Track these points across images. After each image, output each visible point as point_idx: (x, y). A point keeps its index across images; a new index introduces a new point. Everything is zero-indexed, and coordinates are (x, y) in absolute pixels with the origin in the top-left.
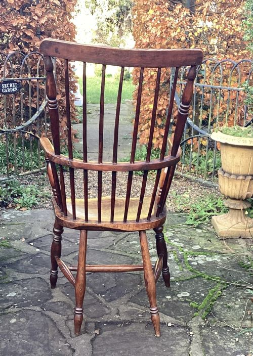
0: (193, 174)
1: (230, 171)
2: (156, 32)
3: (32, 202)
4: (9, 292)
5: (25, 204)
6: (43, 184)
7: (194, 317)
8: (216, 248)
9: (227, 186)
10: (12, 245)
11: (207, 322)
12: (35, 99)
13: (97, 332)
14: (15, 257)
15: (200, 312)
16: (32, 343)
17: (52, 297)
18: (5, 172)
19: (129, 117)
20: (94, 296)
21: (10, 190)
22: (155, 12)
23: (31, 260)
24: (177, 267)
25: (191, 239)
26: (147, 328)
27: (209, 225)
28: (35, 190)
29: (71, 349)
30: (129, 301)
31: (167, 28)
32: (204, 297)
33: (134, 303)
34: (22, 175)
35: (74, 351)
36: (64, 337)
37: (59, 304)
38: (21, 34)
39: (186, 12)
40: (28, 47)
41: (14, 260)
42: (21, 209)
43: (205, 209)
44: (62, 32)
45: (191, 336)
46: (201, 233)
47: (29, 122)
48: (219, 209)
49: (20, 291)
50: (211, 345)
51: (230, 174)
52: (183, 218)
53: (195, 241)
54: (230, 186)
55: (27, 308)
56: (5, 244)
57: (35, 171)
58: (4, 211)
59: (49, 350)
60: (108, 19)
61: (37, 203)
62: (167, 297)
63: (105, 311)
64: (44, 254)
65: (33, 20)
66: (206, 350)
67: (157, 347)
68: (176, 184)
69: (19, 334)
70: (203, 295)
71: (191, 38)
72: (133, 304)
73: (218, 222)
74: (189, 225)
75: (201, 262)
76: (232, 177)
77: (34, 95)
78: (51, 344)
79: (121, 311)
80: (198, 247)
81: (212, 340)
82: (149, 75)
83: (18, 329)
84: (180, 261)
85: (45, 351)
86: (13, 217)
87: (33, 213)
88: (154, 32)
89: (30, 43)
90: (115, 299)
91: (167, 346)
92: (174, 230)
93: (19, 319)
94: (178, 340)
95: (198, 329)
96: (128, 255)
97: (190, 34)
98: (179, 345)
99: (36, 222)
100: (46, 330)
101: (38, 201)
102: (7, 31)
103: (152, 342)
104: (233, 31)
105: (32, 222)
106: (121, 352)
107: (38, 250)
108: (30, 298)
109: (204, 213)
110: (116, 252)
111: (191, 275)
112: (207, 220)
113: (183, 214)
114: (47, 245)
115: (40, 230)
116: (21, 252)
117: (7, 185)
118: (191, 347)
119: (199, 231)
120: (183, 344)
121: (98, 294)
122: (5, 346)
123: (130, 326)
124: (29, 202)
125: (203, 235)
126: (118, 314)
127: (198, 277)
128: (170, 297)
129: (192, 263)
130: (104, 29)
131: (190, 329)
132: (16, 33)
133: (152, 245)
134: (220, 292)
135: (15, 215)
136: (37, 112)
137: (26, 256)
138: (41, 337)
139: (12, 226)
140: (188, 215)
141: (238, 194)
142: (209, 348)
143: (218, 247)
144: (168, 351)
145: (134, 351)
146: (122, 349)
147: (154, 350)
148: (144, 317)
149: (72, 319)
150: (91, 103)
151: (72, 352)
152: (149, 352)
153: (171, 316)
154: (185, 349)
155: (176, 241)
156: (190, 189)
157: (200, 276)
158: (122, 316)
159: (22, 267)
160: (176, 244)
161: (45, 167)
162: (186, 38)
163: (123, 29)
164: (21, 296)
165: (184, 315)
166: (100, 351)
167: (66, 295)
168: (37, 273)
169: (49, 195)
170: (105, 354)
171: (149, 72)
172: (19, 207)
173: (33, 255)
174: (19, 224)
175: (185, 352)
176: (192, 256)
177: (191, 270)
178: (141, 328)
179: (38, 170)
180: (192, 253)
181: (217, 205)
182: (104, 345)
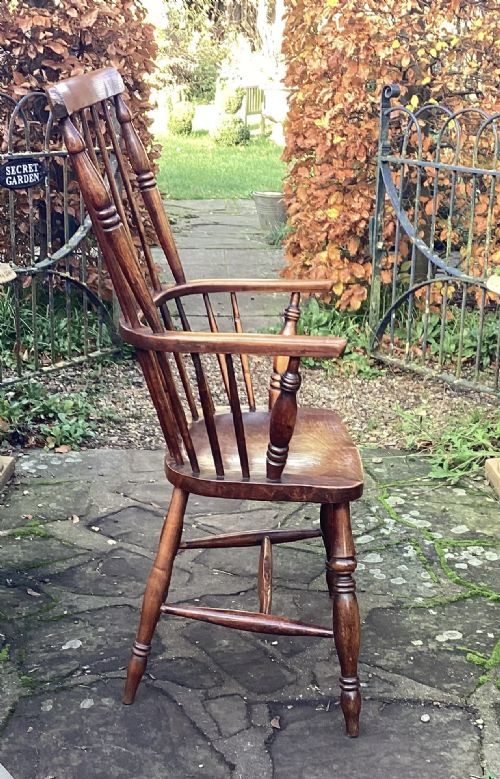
0: (427, 362)
2: (344, 48)
3: (80, 432)
4: (66, 638)
5: (66, 438)
6: (97, 390)
7: (480, 684)
10: (52, 532)
12: (72, 196)
13: (275, 723)
14: (64, 559)
15: (490, 676)
16: (136, 752)
17: (164, 649)
18: (8, 364)
20: (254, 644)
21: (27, 407)
22: (340, 2)
23: (101, 565)
24: (427, 576)
26: (382, 714)
27: (479, 478)
28: (80, 404)
29: (226, 763)
31: (370, 39)
32: (495, 641)
34: (47, 372)
35: (232, 767)
36: (206, 738)
37: (183, 663)
38: (41, 50)
39: (409, 4)
40: (57, 81)
41: (65, 566)
42: (57, 450)
43: (469, 444)
44: (130, 45)
45: (481, 727)
46: (464, 497)
47: (65, 250)
48: (497, 442)
49: (90, 637)
52: (420, 463)
53: (456, 515)
55: (113, 674)
56: (37, 530)
57: (76, 360)
58: (20, 455)
59: (179, 766)
60: (189, 3)
61: (92, 433)
62: (415, 643)
63: (284, 677)
64: (128, 551)
65: (66, 18)
67: (412, 753)
68: (392, 387)
69: (104, 733)
70: (491, 635)
71: (422, 60)
74: (436, 479)
75: (475, 562)
78: (181, 753)
79: (319, 675)
80: (462, 529)
82: (329, 144)
83: (101, 721)
84: (431, 562)
85: (170, 768)
86: (44, 467)
87: (85, 458)
88: (340, 47)
89: (60, 71)
90: (302, 651)
91: (429, 752)
92: (405, 492)
93: (100, 700)
94: (453, 737)
95: (493, 712)
96: (313, 549)
97: (421, 52)
98: (457, 748)
99: (97, 479)
100: (164, 723)
101: (93, 430)
102: (8, 43)
103: (397, 743)
105: (89, 478)
107: (111, 542)
108: (116, 652)
109: (468, 453)
111: (459, 591)
112: (475, 467)
113: (418, 455)
114: (130, 530)
115: (109, 495)
116: (74, 547)
117: (18, 395)
118: (484, 752)
119: (461, 492)
120: (465, 745)
121: (263, 641)
122: (80, 762)
125: (469, 500)
126: (314, 682)
127: (474, 596)
128: (420, 642)
129: (457, 566)
130: (182, 25)
131: (474, 713)
132: (26, 49)
133: (363, 526)
135: (45, 462)
136: (81, 228)
137: (87, 558)
138: (155, 738)
139: (43, 487)
140: (431, 457)
144: (436, 762)
145: (363, 764)
146: (336, 761)
147: (406, 760)
148: (372, 689)
149: (217, 697)
150: (171, 198)
151: (228, 769)
152: (397, 766)
153: (431, 685)
154: (470, 758)
155: (414, 517)
156: (425, 398)
157: (477, 595)
158: (324, 687)
159: (83, 582)
160: (414, 522)
161: (98, 352)
162: (411, 61)
163: (223, 24)
164: (95, 647)
165: (458, 681)
166: (289, 765)
167: (193, 643)
168: (120, 595)
169: (116, 417)
170: (302, 772)
171: (329, 136)
172: (52, 445)
173: (104, 553)
174: (58, 484)
175: (472, 764)
176: (455, 549)
177: (457, 582)
178: (370, 714)
179: (81, 358)
180: (453, 542)
181: (492, 434)
182: (295, 752)
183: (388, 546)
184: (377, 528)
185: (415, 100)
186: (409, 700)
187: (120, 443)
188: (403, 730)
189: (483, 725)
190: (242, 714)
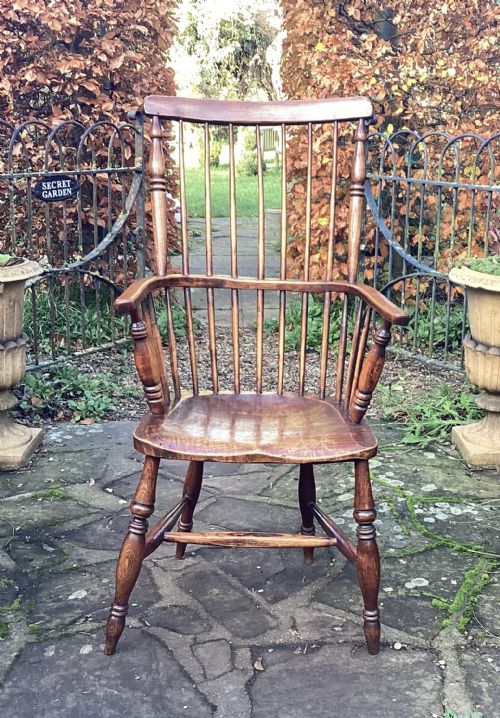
0: (405, 346)
1: (488, 341)
2: (331, 85)
3: (103, 406)
4: (74, 589)
5: (91, 412)
6: (122, 371)
7: (443, 628)
8: (467, 489)
9: (483, 370)
10: (70, 493)
11: (470, 638)
12: (103, 210)
13: (257, 666)
14: (78, 518)
15: (452, 619)
16: (127, 694)
17: (160, 598)
18: (47, 351)
19: (272, 242)
20: (242, 592)
21: (59, 386)
23: (111, 522)
24: (397, 528)
26: (354, 656)
27: (447, 443)
28: (107, 384)
29: (209, 704)
30: (312, 600)
31: (351, 78)
32: (458, 587)
33: (323, 603)
34: (79, 356)
35: (214, 708)
36: (191, 681)
37: (176, 610)
38: (76, 88)
39: (384, 48)
40: (89, 114)
41: (79, 523)
42: (82, 422)
43: (438, 414)
44: (152, 85)
45: (443, 667)
46: (433, 460)
47: (94, 253)
48: (463, 413)
49: (95, 587)
50: (484, 685)
51: (488, 347)
52: (397, 431)
53: (426, 475)
54: (489, 369)
56: (57, 492)
57: (104, 346)
58: (50, 427)
59: (164, 708)
60: (219, 64)
61: (114, 408)
62: (386, 589)
63: (268, 623)
65: (98, 62)
66: (475, 696)
67: (379, 693)
69: (100, 677)
70: (454, 582)
71: (396, 94)
72: (321, 606)
73: (464, 438)
74: (409, 444)
75: (442, 517)
76: (491, 351)
77: (101, 203)
78: (168, 695)
79: (298, 621)
80: (431, 487)
81: (484, 674)
82: (319, 164)
83: (99, 666)
84: (402, 516)
85: (156, 710)
86: (70, 437)
87: (106, 429)
88: (327, 84)
89: (93, 106)
90: (284, 598)
91: (396, 691)
92: (383, 456)
93: (98, 645)
94: (418, 677)
95: (455, 653)
97: (394, 88)
98: (421, 687)
99: (115, 446)
100: (154, 667)
101: (115, 405)
102: (49, 82)
103: (367, 683)
104: (473, 81)
105: (106, 446)
106: (309, 707)
107: (122, 502)
109: (437, 422)
110: (276, 501)
111: (427, 543)
112: (444, 433)
113: (396, 423)
115: (124, 461)
116: (89, 506)
117: (52, 375)
118: (446, 691)
119: (431, 456)
120: (428, 684)
121: (250, 589)
122: (75, 704)
123: (321, 652)
124: (99, 406)
125: (438, 463)
126: (294, 627)
127: (441, 547)
128: (390, 589)
129: (426, 520)
130: (213, 82)
131: (437, 654)
132: (65, 87)
133: (344, 486)
134: (486, 576)
135: (71, 433)
136: (109, 234)
137: (100, 516)
138: (146, 681)
139: (67, 455)
140: (405, 425)
142: (481, 692)
143: (471, 485)
144: (401, 701)
145: (335, 704)
146: (310, 701)
147: (373, 699)
148: (346, 633)
149: (205, 643)
150: (198, 216)
151: (210, 710)
152: (365, 705)
153: (399, 628)
154: (433, 697)
155: (389, 477)
156: (403, 375)
157: (443, 545)
158: (303, 631)
159: (94, 538)
160: (389, 481)
161: (124, 339)
162: (386, 95)
163: (246, 81)
164: (98, 596)
165: (423, 624)
166: (267, 706)
167: (188, 592)
169: (135, 393)
170: (277, 712)
171: (319, 157)
172: (78, 418)
173: (115, 512)
174: (81, 451)
175: (434, 703)
176: (424, 504)
177: (425, 535)
178: (343, 656)
179: (110, 345)
180: (423, 499)
181: (458, 405)
182: (273, 693)
185: (390, 128)
187: (138, 416)
188: (372, 672)
189: (445, 665)
190: (227, 657)
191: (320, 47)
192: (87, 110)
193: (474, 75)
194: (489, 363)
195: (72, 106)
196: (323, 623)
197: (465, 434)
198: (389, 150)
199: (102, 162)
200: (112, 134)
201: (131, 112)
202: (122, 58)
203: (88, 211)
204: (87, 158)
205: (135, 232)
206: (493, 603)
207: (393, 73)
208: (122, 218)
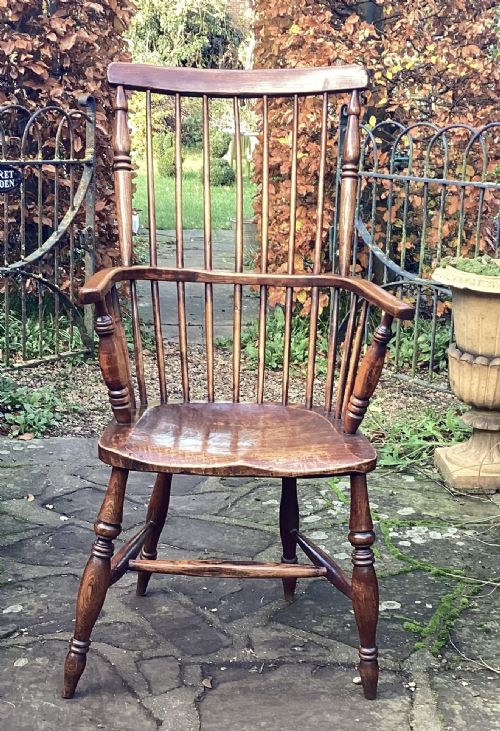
0: (386, 365)
1: (475, 349)
3: (44, 421)
4: (8, 604)
5: (30, 426)
6: (66, 386)
7: (415, 650)
8: (449, 513)
9: (469, 382)
10: (6, 509)
11: (444, 661)
12: (49, 208)
13: (206, 683)
14: (14, 533)
15: (425, 642)
16: (65, 707)
17: (103, 614)
20: (193, 611)
22: (303, 29)
23: (51, 538)
25: (392, 494)
26: (314, 676)
27: (429, 466)
28: (48, 398)
29: (154, 718)
30: (271, 620)
32: (433, 611)
33: (282, 623)
34: (20, 368)
35: (159, 723)
36: (136, 696)
37: (120, 627)
38: (22, 71)
39: (367, 31)
40: (36, 99)
41: (15, 539)
42: (21, 437)
43: (420, 435)
45: (413, 689)
46: (412, 483)
48: (448, 435)
49: (32, 602)
50: (457, 708)
51: (475, 356)
53: (403, 499)
54: (476, 381)
55: (50, 636)
57: (47, 358)
60: (184, 62)
61: (56, 423)
63: (220, 641)
64: (79, 526)
65: (47, 42)
66: (447, 718)
67: (340, 712)
69: (35, 690)
70: (430, 606)
71: (379, 82)
72: (280, 626)
73: (448, 459)
74: (386, 467)
75: (418, 541)
76: (479, 360)
77: (48, 200)
78: (109, 709)
79: (255, 640)
80: (409, 511)
81: (457, 698)
83: (33, 679)
84: (375, 539)
87: (47, 445)
89: (40, 91)
90: (241, 617)
91: (360, 712)
93: (34, 659)
94: (384, 698)
95: (426, 675)
96: (261, 527)
97: (378, 75)
98: (387, 708)
99: (56, 463)
100: (95, 681)
101: (57, 421)
103: (327, 703)
104: (466, 69)
105: (47, 462)
106: (263, 724)
107: (63, 518)
108: (55, 617)
109: (418, 442)
110: (234, 521)
111: (400, 566)
112: (425, 455)
113: (372, 444)
114: (83, 508)
115: (66, 478)
116: (26, 522)
118: (414, 712)
119: (410, 479)
120: (395, 706)
121: (202, 607)
122: (7, 716)
123: (279, 671)
124: (40, 420)
125: (418, 486)
126: (249, 646)
127: (415, 570)
129: (401, 543)
131: (408, 677)
132: (9, 69)
133: (311, 507)
134: (466, 600)
135: (8, 449)
136: (55, 233)
137: (39, 532)
139: (3, 470)
140: (383, 447)
141: (491, 399)
142: (454, 715)
143: (453, 510)
144: (365, 721)
145: (291, 722)
146: (264, 718)
147: (334, 718)
148: (307, 653)
149: (151, 658)
151: (155, 725)
152: (323, 724)
154: (400, 718)
156: (383, 396)
157: (419, 569)
158: (259, 650)
159: (31, 554)
161: (69, 352)
162: (369, 83)
164: (35, 611)
165: (392, 647)
166: (217, 722)
167: (134, 609)
168: (66, 565)
169: (80, 409)
172: (16, 433)
173: (56, 528)
174: (18, 466)
175: (401, 724)
176: (399, 528)
177: (399, 557)
178: (303, 675)
179: (53, 357)
180: (398, 522)
181: (443, 427)
182: (224, 710)
183: (334, 525)
184: (324, 509)
185: (373, 120)
186: (343, 664)
187: (82, 433)
188: (334, 692)
189: (415, 687)
190: (175, 673)
191: (295, 29)
192: (34, 95)
193: (467, 62)
194: (476, 374)
195: (17, 91)
196: (283, 643)
197: (449, 456)
198: (371, 145)
199: (49, 153)
200: (61, 123)
201: (83, 98)
202: (73, 38)
203: (32, 209)
204: (32, 150)
205: (84, 231)
206: (471, 627)
207: (377, 59)
208: (70, 215)
